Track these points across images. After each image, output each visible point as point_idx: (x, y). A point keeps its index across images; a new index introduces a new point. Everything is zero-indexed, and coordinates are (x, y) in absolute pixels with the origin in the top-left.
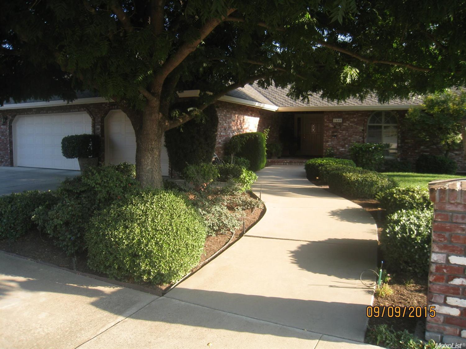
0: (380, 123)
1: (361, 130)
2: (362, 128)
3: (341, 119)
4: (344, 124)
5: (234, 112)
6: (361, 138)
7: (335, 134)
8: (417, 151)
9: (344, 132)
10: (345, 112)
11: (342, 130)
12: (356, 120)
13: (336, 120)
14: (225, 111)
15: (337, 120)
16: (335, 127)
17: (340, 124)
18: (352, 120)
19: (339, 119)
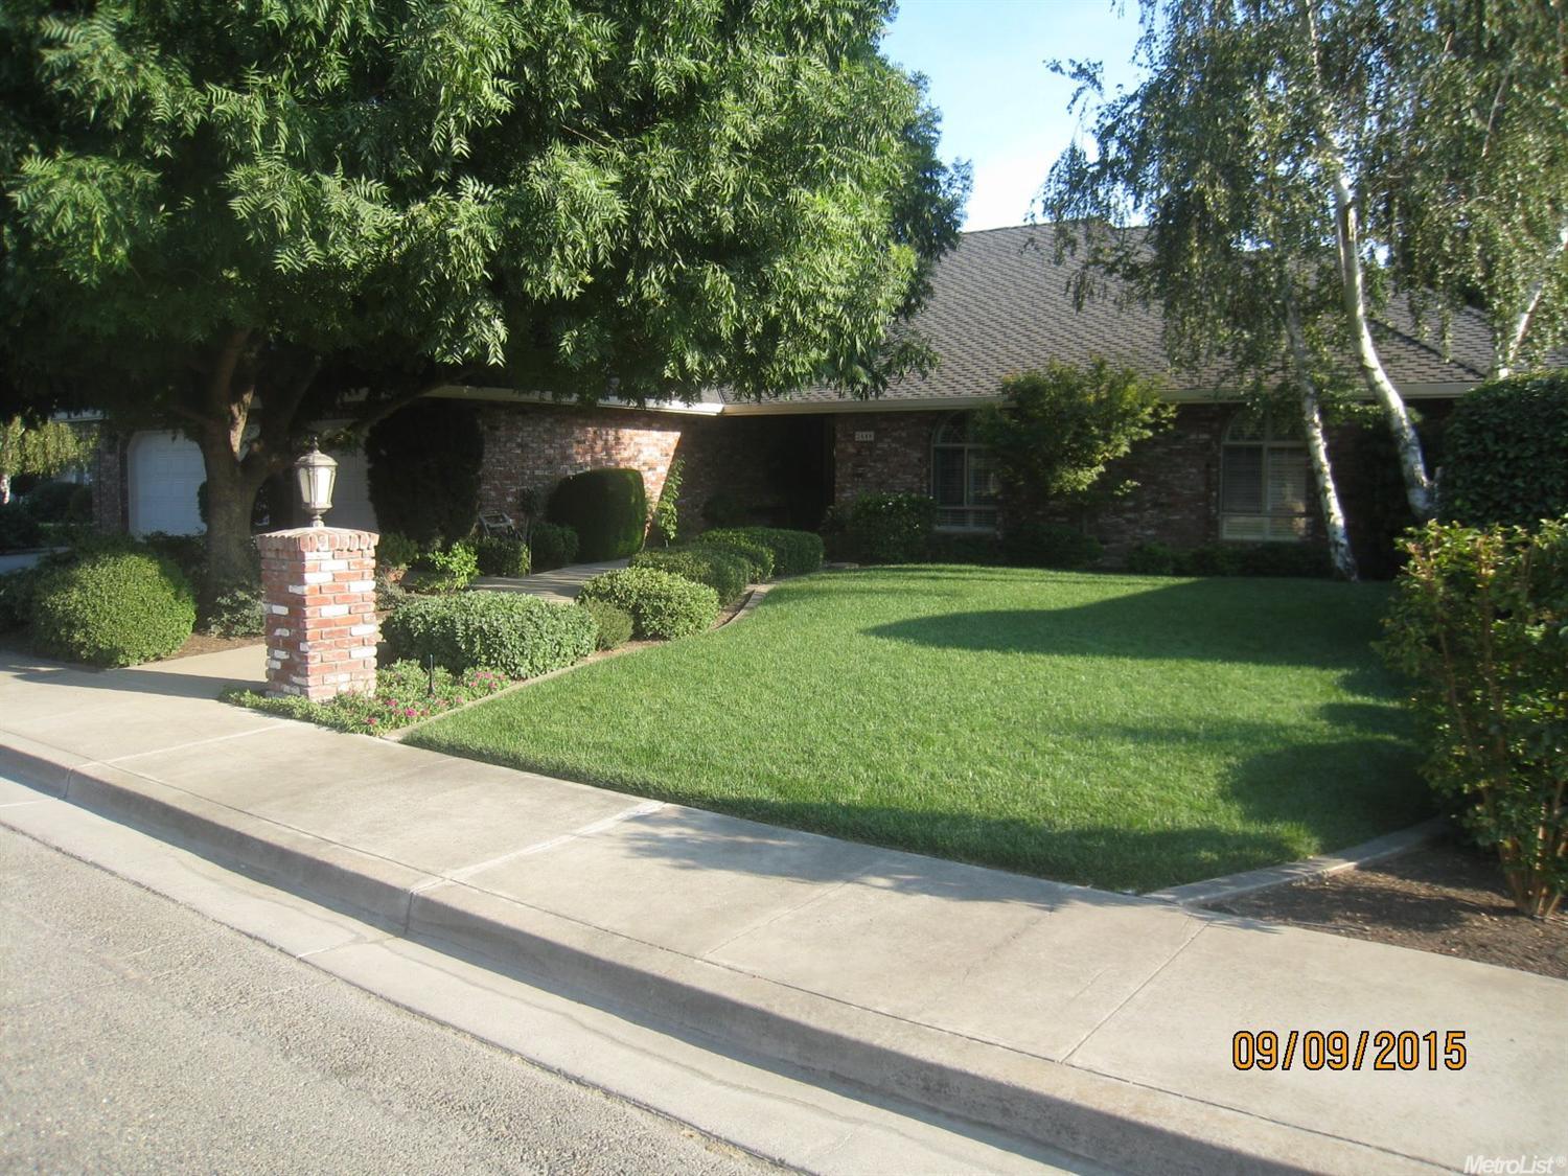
0: (960, 442)
1: (916, 461)
2: (919, 455)
3: (872, 433)
4: (880, 445)
5: (580, 421)
6: (916, 480)
7: (860, 470)
8: (1040, 513)
9: (879, 465)
10: (881, 413)
11: (875, 461)
12: (904, 434)
13: (861, 436)
14: (549, 420)
15: (864, 433)
16: (859, 453)
17: (870, 446)
18: (895, 434)
19: (868, 433)
